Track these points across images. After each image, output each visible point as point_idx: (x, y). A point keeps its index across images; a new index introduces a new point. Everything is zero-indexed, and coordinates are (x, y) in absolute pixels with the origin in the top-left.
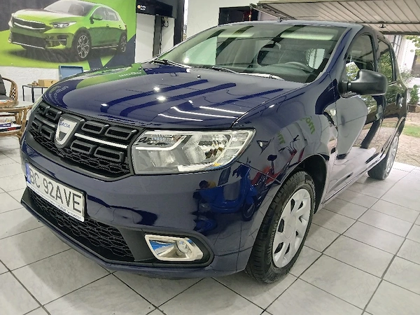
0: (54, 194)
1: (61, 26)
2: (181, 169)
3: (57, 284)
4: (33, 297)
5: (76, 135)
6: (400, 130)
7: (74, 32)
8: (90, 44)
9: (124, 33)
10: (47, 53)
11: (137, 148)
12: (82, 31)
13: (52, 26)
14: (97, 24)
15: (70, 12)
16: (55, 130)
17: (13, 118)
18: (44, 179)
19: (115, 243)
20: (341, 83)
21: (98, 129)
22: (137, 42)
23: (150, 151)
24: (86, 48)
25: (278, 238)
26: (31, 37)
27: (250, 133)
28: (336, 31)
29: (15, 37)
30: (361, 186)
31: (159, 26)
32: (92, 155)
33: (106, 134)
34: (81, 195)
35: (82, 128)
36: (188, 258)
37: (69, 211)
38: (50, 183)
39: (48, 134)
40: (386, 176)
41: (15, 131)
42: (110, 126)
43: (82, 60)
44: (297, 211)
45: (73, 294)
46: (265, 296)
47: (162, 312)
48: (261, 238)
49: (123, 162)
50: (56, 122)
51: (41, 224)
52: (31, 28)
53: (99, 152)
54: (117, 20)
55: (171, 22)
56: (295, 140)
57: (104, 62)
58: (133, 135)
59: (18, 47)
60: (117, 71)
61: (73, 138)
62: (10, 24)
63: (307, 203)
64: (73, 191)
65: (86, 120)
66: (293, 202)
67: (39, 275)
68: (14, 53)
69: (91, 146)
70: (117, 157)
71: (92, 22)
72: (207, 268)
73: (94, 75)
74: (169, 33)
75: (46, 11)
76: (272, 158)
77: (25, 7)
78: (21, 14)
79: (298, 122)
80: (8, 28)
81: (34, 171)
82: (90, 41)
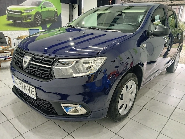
0: (23, 87)
1: (28, 11)
2: (75, 75)
3: (28, 125)
4: (18, 131)
5: (31, 62)
6: (180, 50)
7: (34, 14)
8: (41, 18)
9: (56, 13)
10: (23, 24)
11: (55, 67)
12: (37, 13)
13: (24, 12)
14: (44, 10)
15: (32, 5)
16: (22, 60)
17: (10, 53)
18: (19, 82)
19: (49, 108)
20: (148, 32)
21: (40, 59)
22: (62, 16)
23: (61, 68)
24: (40, 20)
25: (120, 103)
26: (15, 17)
27: (105, 58)
28: (147, 8)
29: (9, 18)
30: (163, 76)
31: (72, 8)
32: (38, 71)
33: (43, 62)
34: (34, 88)
35: (33, 59)
36: (80, 113)
37: (30, 94)
38: (22, 83)
39: (20, 62)
40: (174, 71)
41: (10, 59)
42: (45, 58)
43: (39, 26)
44: (129, 90)
45: (34, 129)
46: (116, 128)
47: (71, 136)
48: (113, 103)
49: (50, 73)
50: (23, 57)
51: (20, 100)
52: (15, 13)
53: (41, 70)
54: (53, 7)
55: (77, 6)
56: (128, 58)
57: (48, 26)
58: (54, 61)
59: (10, 22)
60: (54, 31)
61: (30, 64)
62: (6, 12)
63: (134, 86)
64: (31, 86)
65: (35, 56)
66: (127, 87)
67: (20, 121)
68: (9, 25)
69: (37, 67)
70: (47, 71)
71: (42, 9)
72: (88, 117)
73: (44, 33)
74: (76, 11)
75: (21, 5)
76: (117, 67)
77: (12, 4)
78: (11, 8)
79: (130, 50)
80: (5, 14)
81: (15, 78)
82: (41, 17)
